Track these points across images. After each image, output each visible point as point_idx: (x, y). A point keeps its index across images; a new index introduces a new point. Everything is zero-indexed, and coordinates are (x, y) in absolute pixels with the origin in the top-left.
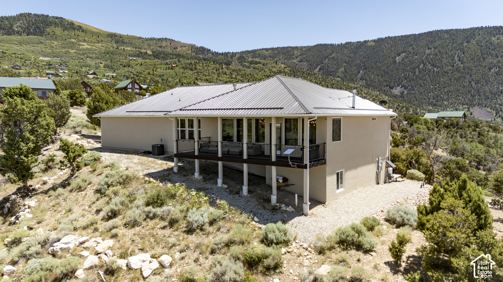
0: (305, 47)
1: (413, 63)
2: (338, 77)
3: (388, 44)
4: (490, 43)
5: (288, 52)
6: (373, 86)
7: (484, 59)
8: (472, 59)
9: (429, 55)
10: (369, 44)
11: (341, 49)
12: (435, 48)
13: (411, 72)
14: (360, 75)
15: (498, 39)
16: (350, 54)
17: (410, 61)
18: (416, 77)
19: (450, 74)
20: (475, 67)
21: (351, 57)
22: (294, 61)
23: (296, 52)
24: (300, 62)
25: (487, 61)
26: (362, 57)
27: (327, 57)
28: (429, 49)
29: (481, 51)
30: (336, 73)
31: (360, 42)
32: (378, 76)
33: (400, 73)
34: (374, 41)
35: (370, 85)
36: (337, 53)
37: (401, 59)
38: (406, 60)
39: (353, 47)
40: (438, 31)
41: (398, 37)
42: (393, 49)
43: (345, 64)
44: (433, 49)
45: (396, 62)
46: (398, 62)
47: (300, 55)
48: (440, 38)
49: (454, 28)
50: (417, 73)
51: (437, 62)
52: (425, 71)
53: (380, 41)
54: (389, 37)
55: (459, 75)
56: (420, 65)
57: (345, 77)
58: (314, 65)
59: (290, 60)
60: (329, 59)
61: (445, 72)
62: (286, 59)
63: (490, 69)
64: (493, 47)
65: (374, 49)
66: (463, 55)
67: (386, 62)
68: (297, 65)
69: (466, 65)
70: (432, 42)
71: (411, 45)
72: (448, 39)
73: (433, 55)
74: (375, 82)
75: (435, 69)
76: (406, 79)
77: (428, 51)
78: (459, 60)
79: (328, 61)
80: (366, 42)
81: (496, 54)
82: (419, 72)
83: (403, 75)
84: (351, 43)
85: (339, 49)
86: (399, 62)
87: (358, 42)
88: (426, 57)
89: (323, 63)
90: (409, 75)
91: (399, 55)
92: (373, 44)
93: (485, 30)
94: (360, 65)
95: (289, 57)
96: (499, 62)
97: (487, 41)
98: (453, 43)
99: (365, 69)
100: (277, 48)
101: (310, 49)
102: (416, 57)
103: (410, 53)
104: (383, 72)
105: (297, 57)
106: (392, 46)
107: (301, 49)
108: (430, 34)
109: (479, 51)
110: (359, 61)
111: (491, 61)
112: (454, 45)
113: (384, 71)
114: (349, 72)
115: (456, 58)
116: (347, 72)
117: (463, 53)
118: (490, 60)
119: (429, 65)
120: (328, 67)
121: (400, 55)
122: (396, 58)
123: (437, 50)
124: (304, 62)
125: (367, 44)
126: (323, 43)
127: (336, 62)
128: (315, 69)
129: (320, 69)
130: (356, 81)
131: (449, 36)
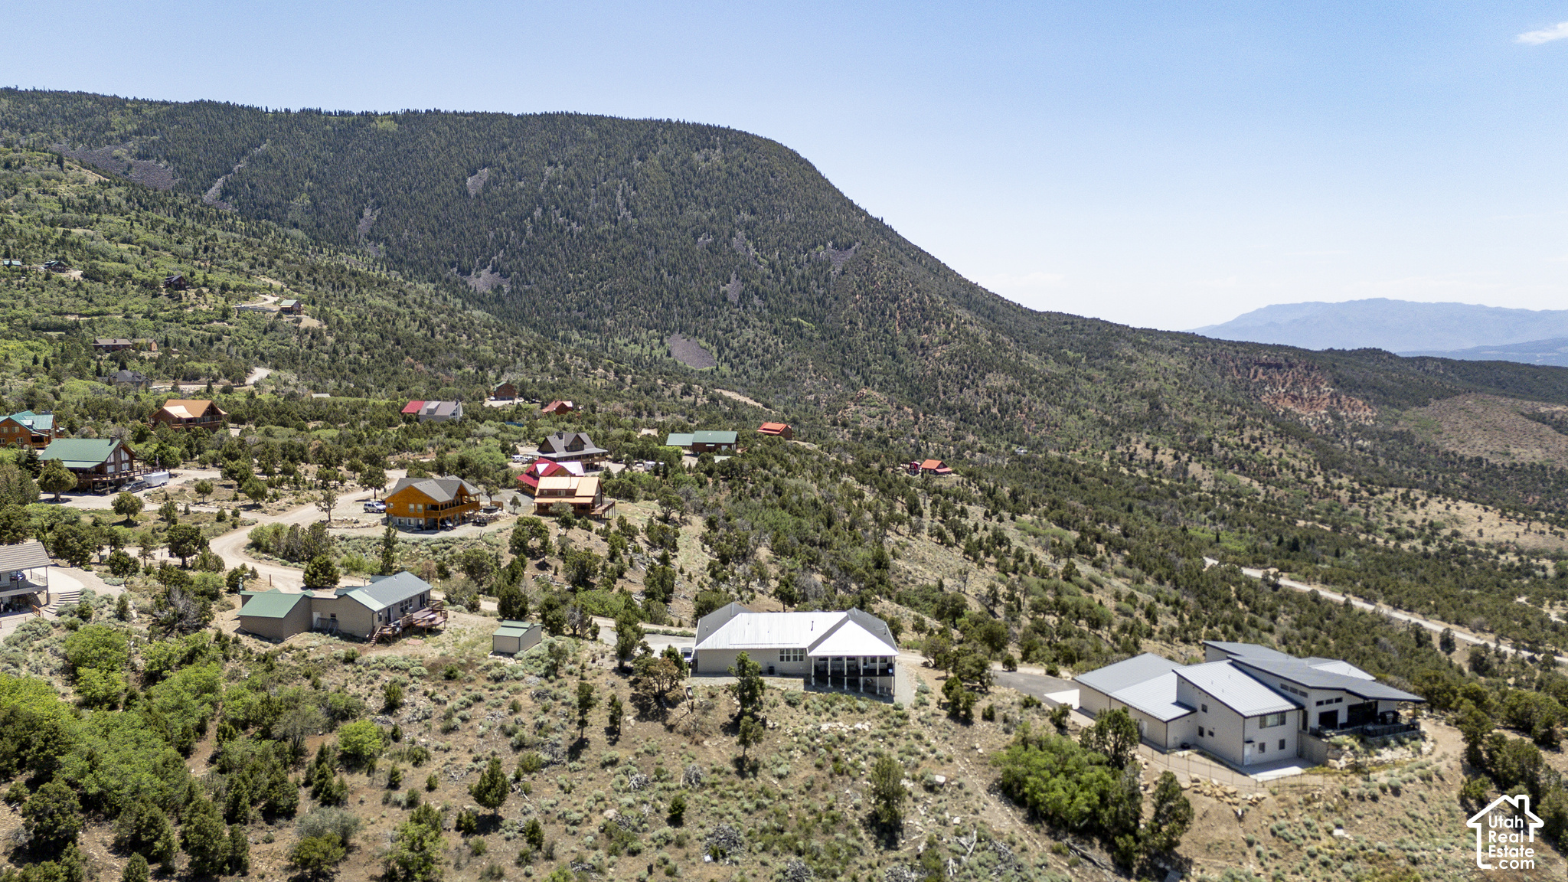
0: (151, 103)
1: (515, 201)
2: (296, 225)
3: (438, 133)
4: (691, 168)
5: (85, 115)
6: (411, 265)
7: (681, 207)
8: (656, 207)
9: (553, 182)
10: (380, 126)
11: (289, 131)
12: (567, 165)
13: (514, 229)
14: (363, 226)
15: (707, 160)
16: (321, 150)
17: (506, 195)
18: (528, 243)
19: (610, 244)
20: (664, 228)
21: (325, 162)
22: (117, 152)
23: (116, 119)
24: (140, 156)
25: (687, 212)
26: (364, 166)
27: (244, 153)
28: (550, 163)
29: (673, 186)
30: (285, 212)
31: (350, 114)
32: (422, 232)
33: (484, 228)
34: (394, 117)
35: (402, 261)
36: (275, 143)
37: (481, 184)
38: (494, 190)
39: (328, 127)
40: (570, 115)
41: (462, 114)
42: (454, 151)
43: (308, 183)
44: (561, 167)
45: (466, 194)
46: (472, 192)
47: (138, 133)
48: (576, 139)
49: (607, 114)
50: (530, 233)
51: (576, 205)
52: (550, 230)
53: (409, 119)
54: (437, 112)
55: (630, 247)
56: (533, 209)
57: (319, 226)
58: (200, 174)
59: (98, 145)
60: (251, 160)
61: (600, 238)
62: (80, 140)
63: (696, 236)
64: (696, 180)
65: (397, 145)
66: (633, 193)
67: (438, 189)
68: (130, 167)
69: (645, 220)
70: (557, 145)
71: (504, 147)
72: (595, 142)
73: (564, 183)
74: (416, 251)
75: (574, 225)
76: (503, 247)
77: (549, 171)
78: (627, 206)
79: (250, 166)
80: (368, 117)
81: (706, 199)
82: (535, 230)
83: (492, 234)
84: (319, 112)
85: (281, 129)
86: (477, 196)
87: (342, 114)
88: (547, 188)
89: (229, 171)
90: (508, 236)
91: (473, 172)
92: (393, 127)
93: (676, 132)
94: (361, 191)
95: (90, 133)
96: (712, 219)
97: (685, 162)
98: (608, 156)
99: (379, 205)
100: (35, 95)
101: (173, 112)
102: (522, 184)
103: (504, 170)
104: (434, 221)
105: (124, 139)
106: (450, 144)
107: (136, 111)
108: (548, 120)
109: (669, 186)
110: (356, 179)
111: (696, 213)
112: (612, 162)
113: (436, 217)
114: (330, 212)
115: (619, 199)
116: (320, 213)
117: (635, 189)
118: (693, 212)
119: (558, 213)
120: (252, 186)
121: (475, 173)
122: (465, 180)
123: (570, 170)
124: (159, 160)
125: (373, 125)
126: (221, 98)
127: (279, 173)
128: (206, 191)
129: (225, 193)
130: (356, 243)
131: (596, 136)
